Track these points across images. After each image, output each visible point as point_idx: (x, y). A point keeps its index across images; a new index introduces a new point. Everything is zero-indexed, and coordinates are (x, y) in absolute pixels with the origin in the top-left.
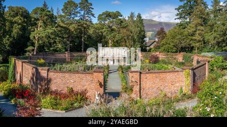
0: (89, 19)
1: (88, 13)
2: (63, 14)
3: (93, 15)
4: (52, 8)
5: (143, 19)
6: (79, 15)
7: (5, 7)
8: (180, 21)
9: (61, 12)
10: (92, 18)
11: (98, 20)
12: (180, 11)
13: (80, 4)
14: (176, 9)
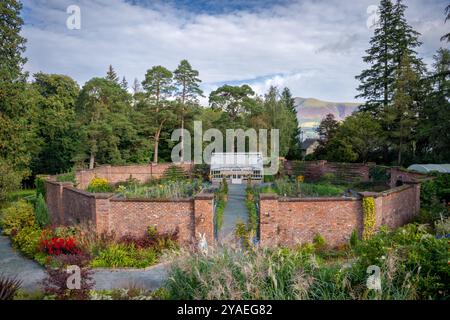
0: (193, 100)
1: (190, 89)
2: (145, 92)
3: (200, 92)
4: (124, 80)
5: (293, 99)
6: (174, 92)
7: (27, 75)
8: (367, 100)
9: (141, 87)
10: (199, 97)
11: (210, 101)
12: (365, 80)
13: (176, 72)
14: (356, 77)
